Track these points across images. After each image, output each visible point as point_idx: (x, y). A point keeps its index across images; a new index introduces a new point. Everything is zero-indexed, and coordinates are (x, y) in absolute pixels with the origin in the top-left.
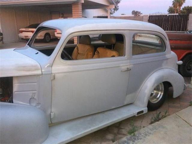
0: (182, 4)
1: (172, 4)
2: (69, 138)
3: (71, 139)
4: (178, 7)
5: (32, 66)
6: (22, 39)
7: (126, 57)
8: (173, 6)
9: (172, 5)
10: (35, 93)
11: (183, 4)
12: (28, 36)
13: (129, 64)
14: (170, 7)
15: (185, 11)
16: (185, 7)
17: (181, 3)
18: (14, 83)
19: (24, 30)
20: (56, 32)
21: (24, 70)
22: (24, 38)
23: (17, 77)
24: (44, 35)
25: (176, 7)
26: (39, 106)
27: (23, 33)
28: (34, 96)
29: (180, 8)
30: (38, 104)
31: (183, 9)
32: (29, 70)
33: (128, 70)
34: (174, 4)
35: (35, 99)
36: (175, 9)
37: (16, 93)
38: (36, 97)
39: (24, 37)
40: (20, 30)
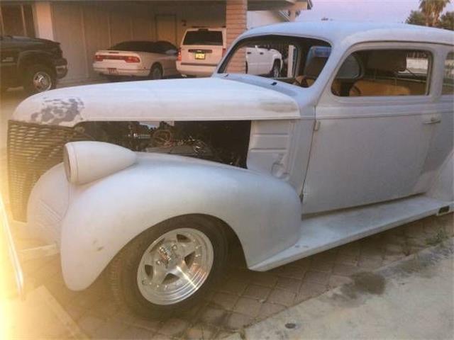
0: (443, 5)
1: (419, 5)
2: (338, 239)
3: (341, 240)
4: (433, 13)
5: (285, 103)
6: (101, 74)
7: (430, 96)
8: (421, 10)
9: (420, 7)
10: (282, 154)
11: (445, 6)
12: (115, 69)
13: (435, 111)
14: (412, 11)
15: (447, 22)
16: (448, 14)
17: (439, 4)
18: (252, 132)
19: (107, 53)
20: (177, 60)
21: (273, 110)
22: (106, 72)
23: (259, 121)
24: (150, 68)
25: (430, 13)
26: (287, 178)
27: (104, 60)
28: (281, 159)
29: (438, 16)
30: (285, 174)
31: (444, 18)
32: (281, 111)
33: (434, 122)
34: (423, 4)
35: (282, 165)
36: (426, 16)
37: (252, 151)
38: (283, 162)
39: (106, 70)
40: (97, 54)
